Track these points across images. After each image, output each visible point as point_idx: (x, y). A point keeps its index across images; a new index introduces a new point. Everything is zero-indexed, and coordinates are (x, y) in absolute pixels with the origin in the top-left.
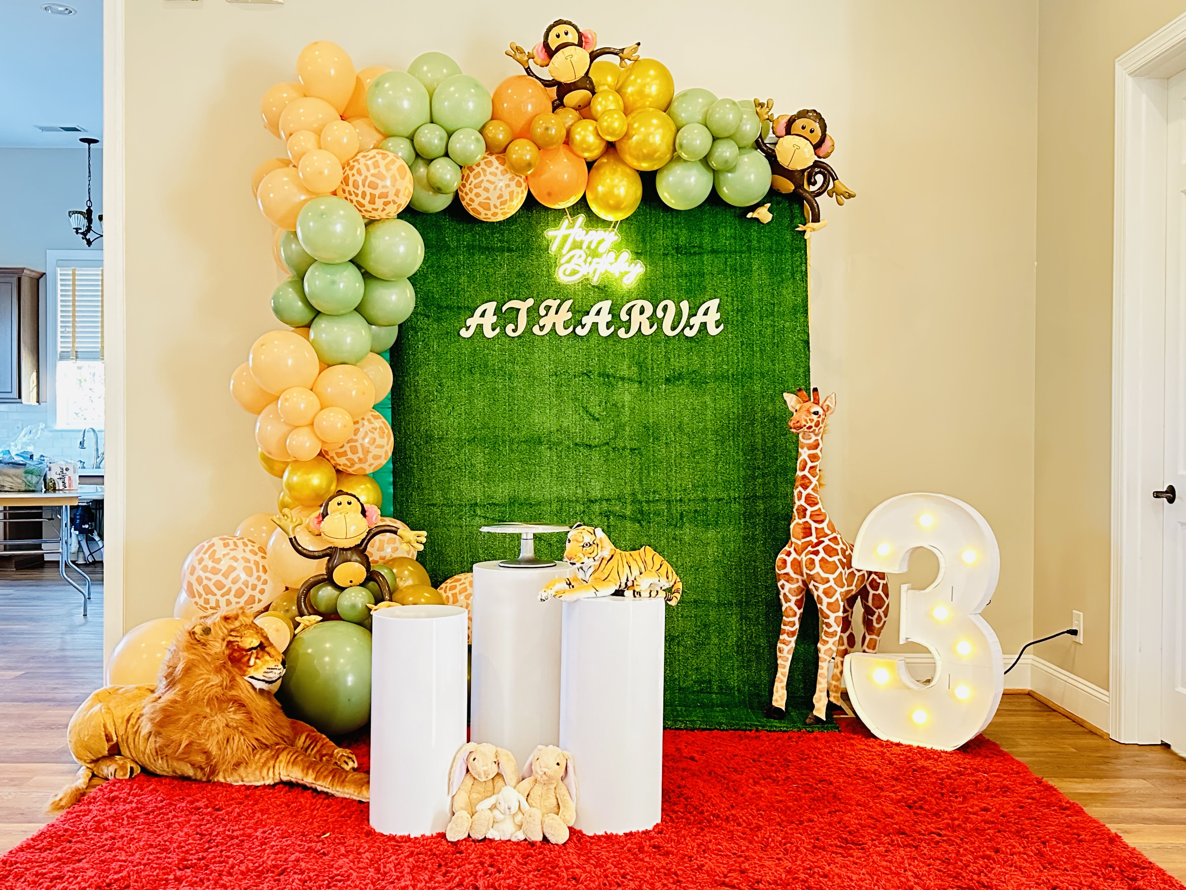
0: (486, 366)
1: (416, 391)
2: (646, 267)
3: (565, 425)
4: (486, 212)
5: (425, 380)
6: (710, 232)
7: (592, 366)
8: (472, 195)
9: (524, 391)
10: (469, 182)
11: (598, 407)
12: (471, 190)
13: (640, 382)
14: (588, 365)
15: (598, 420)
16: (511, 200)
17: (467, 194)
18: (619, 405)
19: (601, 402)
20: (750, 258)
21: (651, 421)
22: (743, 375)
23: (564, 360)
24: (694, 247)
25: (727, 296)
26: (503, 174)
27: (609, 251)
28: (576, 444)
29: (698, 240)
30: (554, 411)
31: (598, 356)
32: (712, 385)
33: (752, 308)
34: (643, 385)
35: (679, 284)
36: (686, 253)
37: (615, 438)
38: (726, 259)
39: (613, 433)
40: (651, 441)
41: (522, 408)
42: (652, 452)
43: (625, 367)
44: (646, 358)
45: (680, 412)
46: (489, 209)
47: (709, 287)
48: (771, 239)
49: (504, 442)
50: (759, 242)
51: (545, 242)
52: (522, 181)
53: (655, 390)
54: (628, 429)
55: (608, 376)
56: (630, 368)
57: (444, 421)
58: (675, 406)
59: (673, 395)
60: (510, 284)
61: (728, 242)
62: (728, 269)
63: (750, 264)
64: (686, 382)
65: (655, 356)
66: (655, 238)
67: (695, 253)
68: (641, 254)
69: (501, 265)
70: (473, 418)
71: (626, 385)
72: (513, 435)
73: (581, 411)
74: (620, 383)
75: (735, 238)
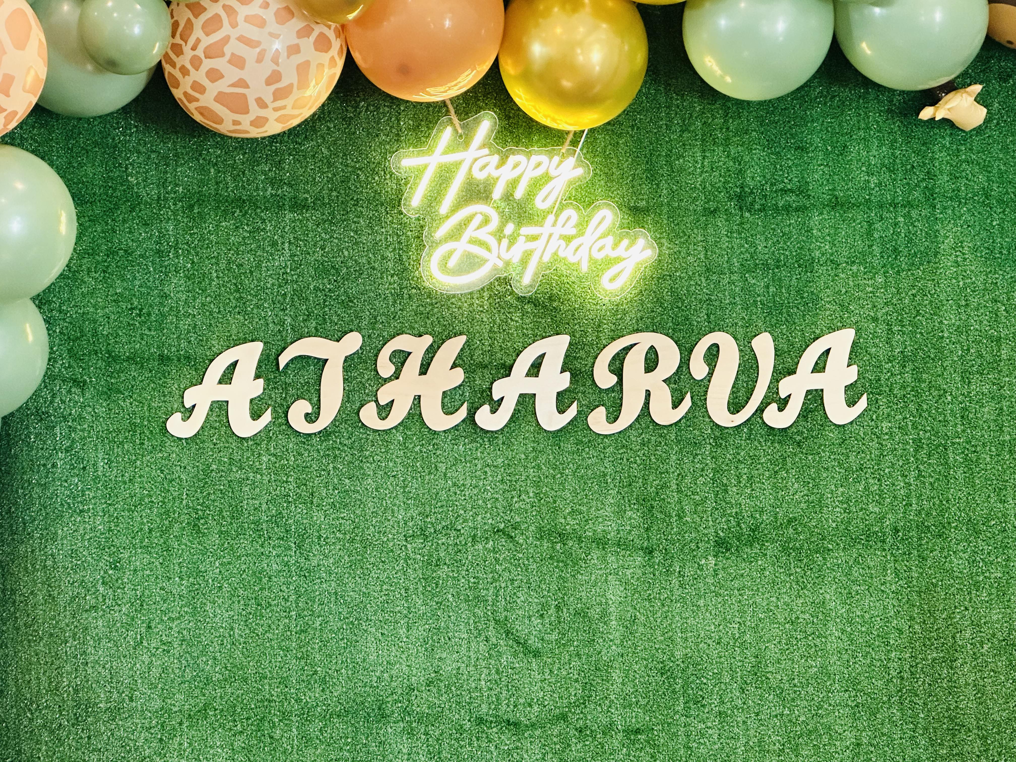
0: (236, 513)
1: (47, 583)
2: (661, 245)
3: (448, 668)
4: (237, 117)
5: (73, 553)
6: (827, 154)
7: (519, 511)
8: (199, 76)
9: (340, 580)
10: (192, 41)
11: (536, 621)
12: (196, 62)
13: (650, 552)
14: (509, 507)
15: (537, 654)
16: (303, 84)
17: (184, 71)
18: (594, 613)
19: (544, 606)
20: (932, 220)
21: (678, 654)
22: (922, 528)
23: (443, 495)
24: (785, 191)
25: (875, 319)
26: (281, 21)
27: (562, 208)
28: (480, 721)
29: (794, 174)
30: (420, 631)
31: (537, 484)
32: (839, 557)
33: (940, 350)
34: (658, 557)
35: (747, 290)
36: (763, 209)
37: (584, 702)
38: (870, 224)
39: (576, 690)
40: (680, 708)
41: (335, 624)
42: (682, 739)
43: (608, 511)
44: (665, 486)
45: (755, 629)
46: (245, 111)
47: (826, 295)
48: (986, 169)
49: (285, 716)
50: (954, 177)
51: (392, 185)
52: (331, 34)
53: (689, 571)
54: (617, 676)
55: (563, 537)
56: (620, 513)
57: (126, 664)
58: (742, 612)
59: (736, 584)
60: (299, 294)
61: (874, 180)
62: (876, 249)
63: (933, 236)
64: (771, 549)
65: (688, 480)
66: (682, 170)
67: (787, 208)
68: (646, 211)
69: (274, 244)
70: (203, 653)
71: (611, 559)
72: (309, 697)
73: (491, 633)
74: (596, 554)
75: (891, 170)
